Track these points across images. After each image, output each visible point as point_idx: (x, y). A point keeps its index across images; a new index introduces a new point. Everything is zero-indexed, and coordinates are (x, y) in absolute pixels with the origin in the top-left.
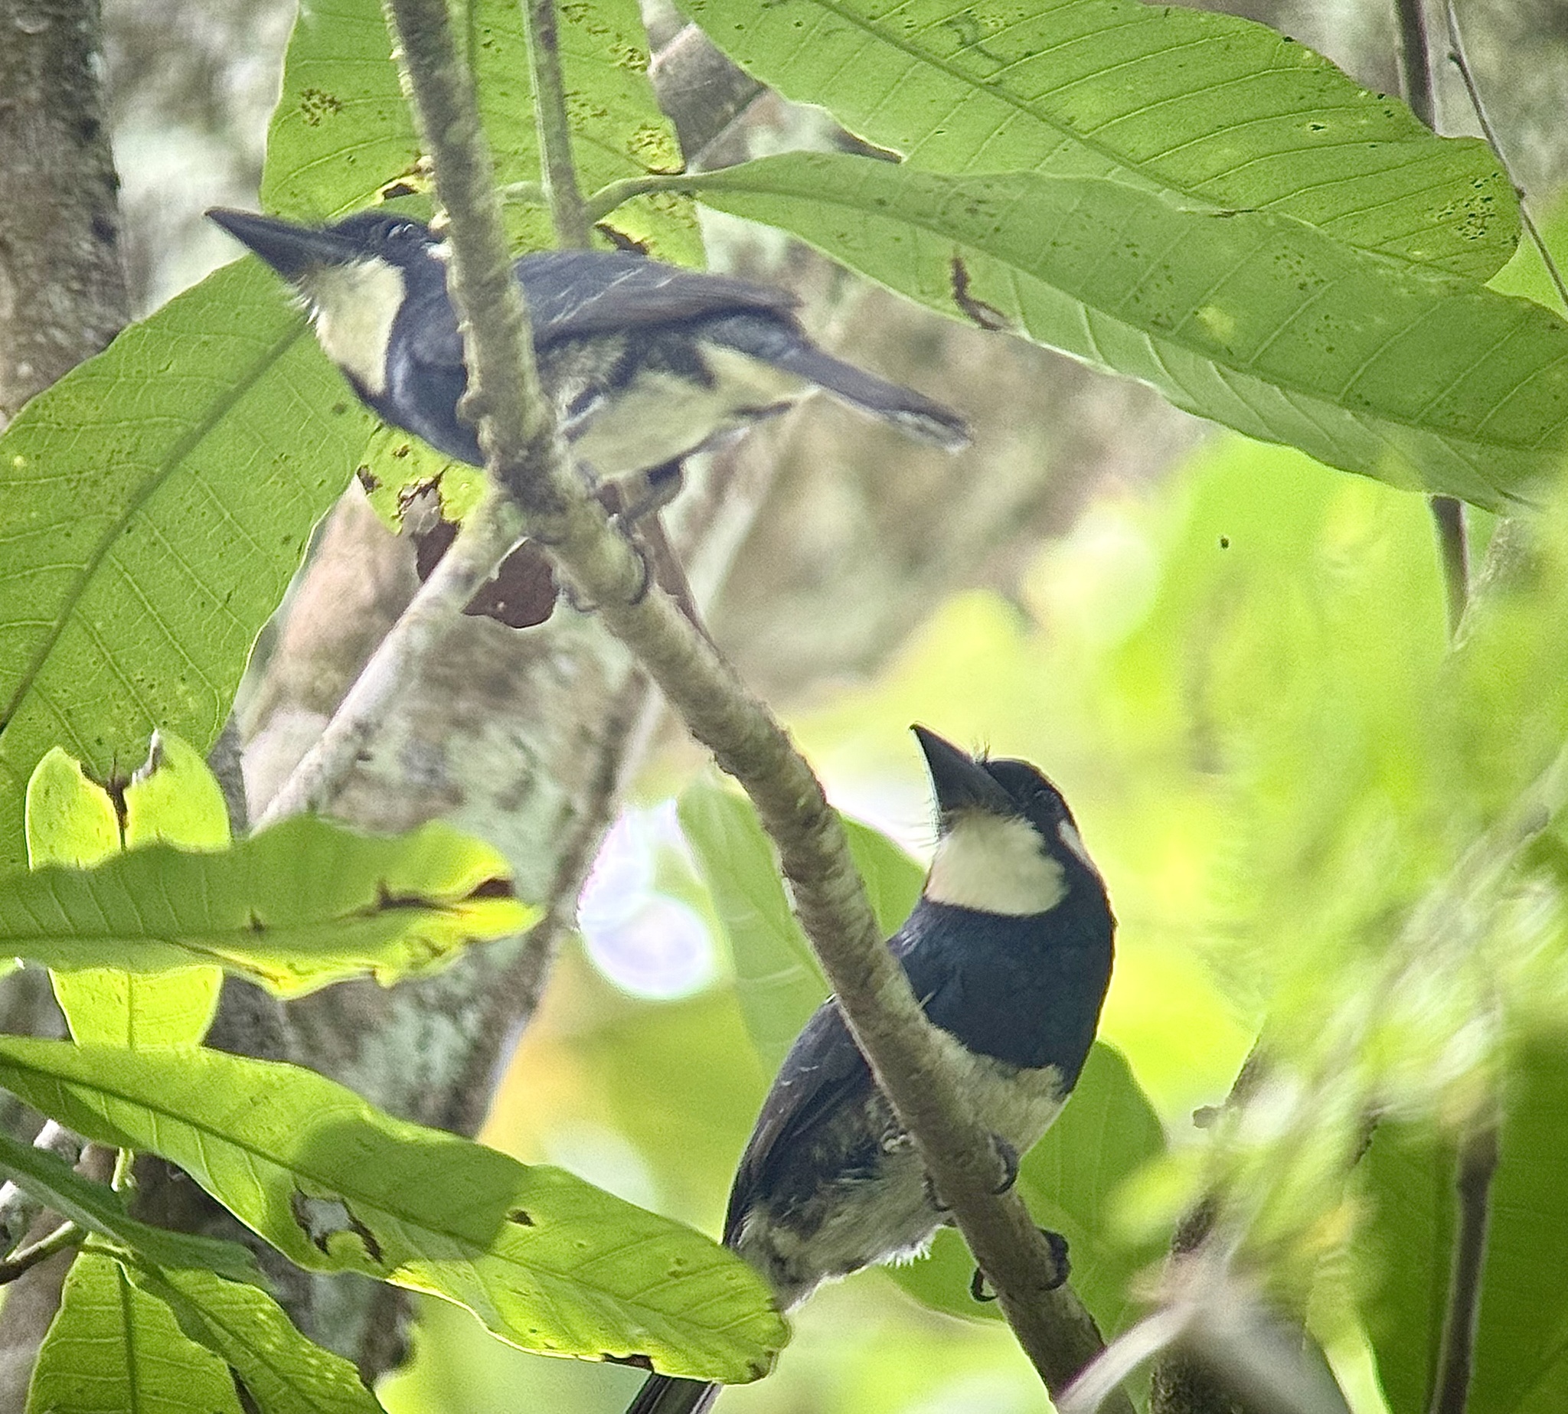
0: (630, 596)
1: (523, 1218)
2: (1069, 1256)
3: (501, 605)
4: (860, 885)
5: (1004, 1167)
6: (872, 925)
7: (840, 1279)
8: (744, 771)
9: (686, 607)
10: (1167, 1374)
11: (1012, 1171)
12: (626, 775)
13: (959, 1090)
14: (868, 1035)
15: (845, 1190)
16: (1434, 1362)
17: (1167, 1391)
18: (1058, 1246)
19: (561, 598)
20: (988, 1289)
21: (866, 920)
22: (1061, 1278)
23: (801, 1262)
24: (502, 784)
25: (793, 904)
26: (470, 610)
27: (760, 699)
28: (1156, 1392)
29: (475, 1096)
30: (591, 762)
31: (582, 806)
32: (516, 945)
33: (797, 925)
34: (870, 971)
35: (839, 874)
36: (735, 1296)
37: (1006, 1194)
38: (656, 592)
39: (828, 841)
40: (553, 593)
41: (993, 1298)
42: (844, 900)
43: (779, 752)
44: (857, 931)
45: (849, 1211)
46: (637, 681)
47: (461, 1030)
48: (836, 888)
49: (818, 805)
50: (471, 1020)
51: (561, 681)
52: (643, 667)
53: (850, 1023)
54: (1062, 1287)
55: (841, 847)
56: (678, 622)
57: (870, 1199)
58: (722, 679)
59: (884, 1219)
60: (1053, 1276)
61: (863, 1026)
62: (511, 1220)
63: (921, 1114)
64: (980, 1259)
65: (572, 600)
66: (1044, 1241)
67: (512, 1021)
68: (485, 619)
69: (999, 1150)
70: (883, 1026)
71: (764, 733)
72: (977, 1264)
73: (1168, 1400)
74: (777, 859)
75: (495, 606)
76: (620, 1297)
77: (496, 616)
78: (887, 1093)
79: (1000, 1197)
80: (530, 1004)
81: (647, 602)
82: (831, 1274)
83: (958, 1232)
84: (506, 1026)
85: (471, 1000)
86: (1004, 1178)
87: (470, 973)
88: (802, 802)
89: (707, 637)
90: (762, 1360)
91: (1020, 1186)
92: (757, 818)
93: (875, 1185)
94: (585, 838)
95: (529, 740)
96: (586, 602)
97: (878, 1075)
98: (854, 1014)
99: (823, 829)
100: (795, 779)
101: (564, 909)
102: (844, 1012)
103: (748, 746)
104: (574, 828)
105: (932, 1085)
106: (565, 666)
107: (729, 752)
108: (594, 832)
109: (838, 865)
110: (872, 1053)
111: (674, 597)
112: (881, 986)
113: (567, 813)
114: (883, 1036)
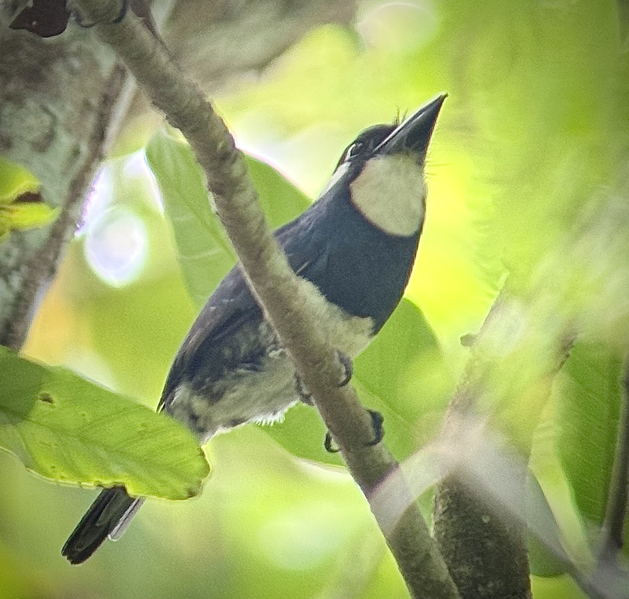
0: (114, 18)
1: (47, 400)
2: (384, 425)
3: (34, 23)
4: (255, 197)
5: (344, 370)
6: (263, 222)
7: (229, 430)
8: (185, 126)
9: (149, 25)
10: (443, 497)
11: (349, 374)
12: (112, 130)
13: (317, 323)
14: (261, 288)
15: (240, 376)
16: (606, 489)
17: (443, 506)
18: (377, 419)
19: (72, 18)
20: (335, 445)
21: (259, 219)
22: (379, 439)
23: (208, 419)
24: (36, 135)
25: (214, 208)
26: (14, 26)
27: (194, 81)
28: (436, 507)
29: (19, 328)
30: (91, 122)
31: (84, 149)
32: (45, 234)
33: (218, 222)
34: (261, 250)
35: (243, 190)
36: (177, 447)
37: (346, 387)
38: (130, 14)
39: (236, 170)
40: (67, 15)
41: (336, 451)
42: (246, 206)
43: (206, 115)
44: (254, 225)
45: (241, 389)
46: (119, 72)
47: (9, 287)
48: (241, 199)
49: (230, 148)
50: (16, 281)
51: (73, 72)
52: (122, 62)
53: (249, 281)
54: (379, 445)
55: (244, 173)
56: (144, 34)
57: (254, 383)
58: (170, 69)
59: (261, 396)
60: (374, 438)
61: (258, 283)
62: (40, 399)
63: (293, 338)
64: (329, 427)
65: (79, 20)
66: (369, 416)
67: (42, 282)
68: (24, 32)
69: (342, 360)
70: (270, 284)
71: (197, 103)
72: (327, 430)
73: (444, 513)
74: (205, 180)
75: (30, 23)
76: (106, 448)
77: (31, 30)
78: (272, 324)
79: (342, 389)
80: (52, 271)
81: (124, 21)
82: (224, 426)
83: (315, 410)
84: (38, 285)
85: (17, 268)
86: (344, 378)
87: (15, 252)
88: (220, 145)
89: (162, 43)
90: (194, 487)
91: (353, 383)
92: (193, 155)
93: (258, 375)
94: (87, 169)
95: (52, 108)
96: (86, 22)
97: (267, 314)
98: (252, 276)
99: (234, 162)
100: (216, 132)
101: (73, 213)
102: (246, 275)
103: (187, 111)
104: (81, 162)
105: (300, 320)
106: (76, 63)
107: (175, 114)
108: (94, 165)
109: (242, 185)
110: (263, 300)
111: (141, 19)
112: (268, 258)
113: (76, 153)
114: (269, 290)
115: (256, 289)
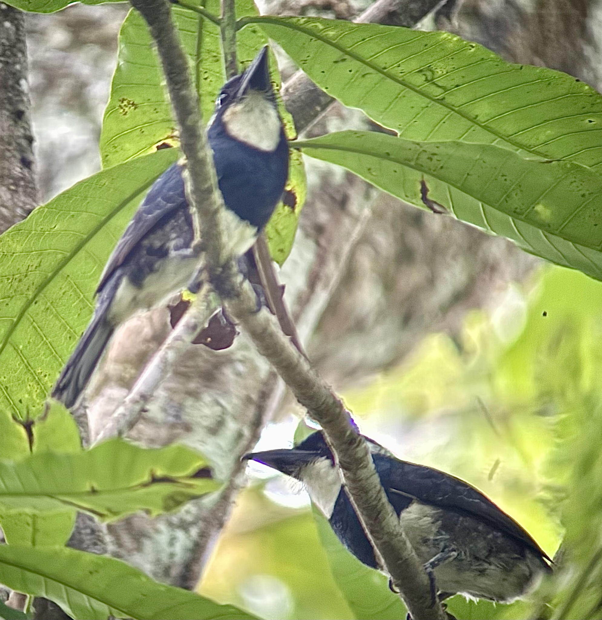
3: (209, 339)
9: (295, 341)
14: (378, 542)
21: (378, 489)
24: (209, 422)
26: (195, 342)
27: (329, 384)
29: (195, 568)
30: (251, 412)
31: (247, 432)
34: (379, 512)
35: (365, 467)
39: (360, 452)
42: (367, 479)
43: (338, 410)
44: (373, 494)
46: (272, 376)
47: (189, 536)
48: (363, 474)
49: (355, 434)
50: (194, 532)
51: (238, 374)
52: (275, 370)
55: (367, 454)
58: (311, 374)
61: (376, 538)
63: (403, 579)
67: (213, 532)
68: (202, 345)
70: (386, 538)
71: (331, 401)
75: (206, 340)
77: (206, 345)
80: (221, 525)
84: (210, 535)
85: (193, 523)
88: (348, 433)
89: (304, 355)
94: (249, 447)
95: (223, 402)
99: (358, 446)
100: (344, 423)
103: (323, 406)
104: (243, 443)
105: (408, 565)
106: (240, 367)
107: (314, 409)
108: (253, 445)
109: (365, 463)
110: (379, 550)
111: (289, 337)
112: (385, 519)
113: (240, 435)
114: (385, 543)
115: (374, 542)
